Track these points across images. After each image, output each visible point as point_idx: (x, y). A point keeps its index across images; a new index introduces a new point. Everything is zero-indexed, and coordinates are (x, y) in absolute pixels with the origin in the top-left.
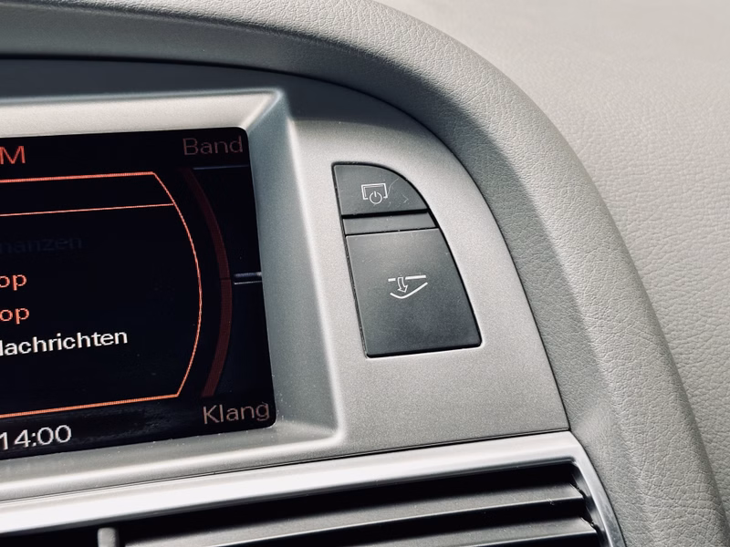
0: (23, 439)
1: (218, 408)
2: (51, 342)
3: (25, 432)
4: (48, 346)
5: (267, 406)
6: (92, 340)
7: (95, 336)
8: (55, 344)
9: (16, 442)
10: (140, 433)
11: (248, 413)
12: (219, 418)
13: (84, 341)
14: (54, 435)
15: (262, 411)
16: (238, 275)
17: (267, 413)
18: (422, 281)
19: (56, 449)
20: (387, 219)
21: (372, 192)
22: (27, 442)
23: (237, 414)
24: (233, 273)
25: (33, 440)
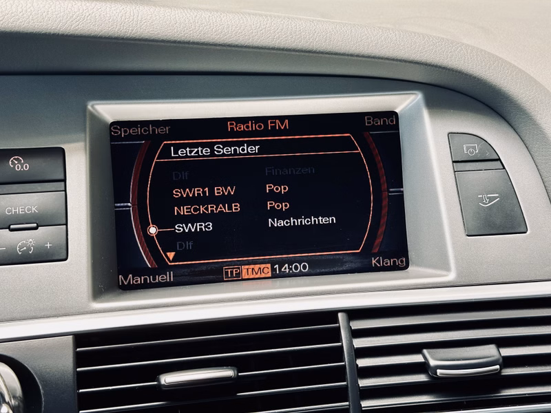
0: (286, 269)
1: (379, 259)
2: (299, 220)
3: (287, 265)
4: (298, 222)
5: (404, 259)
6: (319, 220)
7: (320, 218)
8: (301, 222)
9: (283, 270)
10: (341, 269)
11: (394, 262)
12: (380, 264)
13: (315, 221)
14: (300, 267)
15: (402, 262)
16: (391, 190)
17: (404, 263)
18: (496, 198)
19: (301, 275)
20: (477, 163)
21: (469, 149)
22: (287, 270)
23: (389, 262)
24: (388, 188)
25: (291, 269)
